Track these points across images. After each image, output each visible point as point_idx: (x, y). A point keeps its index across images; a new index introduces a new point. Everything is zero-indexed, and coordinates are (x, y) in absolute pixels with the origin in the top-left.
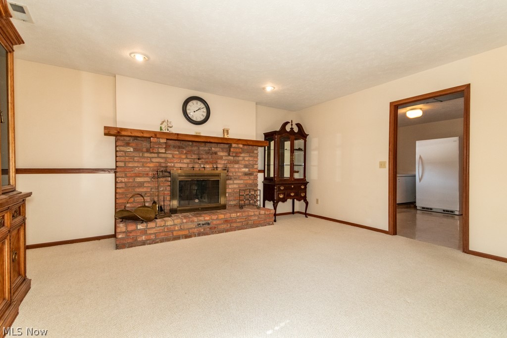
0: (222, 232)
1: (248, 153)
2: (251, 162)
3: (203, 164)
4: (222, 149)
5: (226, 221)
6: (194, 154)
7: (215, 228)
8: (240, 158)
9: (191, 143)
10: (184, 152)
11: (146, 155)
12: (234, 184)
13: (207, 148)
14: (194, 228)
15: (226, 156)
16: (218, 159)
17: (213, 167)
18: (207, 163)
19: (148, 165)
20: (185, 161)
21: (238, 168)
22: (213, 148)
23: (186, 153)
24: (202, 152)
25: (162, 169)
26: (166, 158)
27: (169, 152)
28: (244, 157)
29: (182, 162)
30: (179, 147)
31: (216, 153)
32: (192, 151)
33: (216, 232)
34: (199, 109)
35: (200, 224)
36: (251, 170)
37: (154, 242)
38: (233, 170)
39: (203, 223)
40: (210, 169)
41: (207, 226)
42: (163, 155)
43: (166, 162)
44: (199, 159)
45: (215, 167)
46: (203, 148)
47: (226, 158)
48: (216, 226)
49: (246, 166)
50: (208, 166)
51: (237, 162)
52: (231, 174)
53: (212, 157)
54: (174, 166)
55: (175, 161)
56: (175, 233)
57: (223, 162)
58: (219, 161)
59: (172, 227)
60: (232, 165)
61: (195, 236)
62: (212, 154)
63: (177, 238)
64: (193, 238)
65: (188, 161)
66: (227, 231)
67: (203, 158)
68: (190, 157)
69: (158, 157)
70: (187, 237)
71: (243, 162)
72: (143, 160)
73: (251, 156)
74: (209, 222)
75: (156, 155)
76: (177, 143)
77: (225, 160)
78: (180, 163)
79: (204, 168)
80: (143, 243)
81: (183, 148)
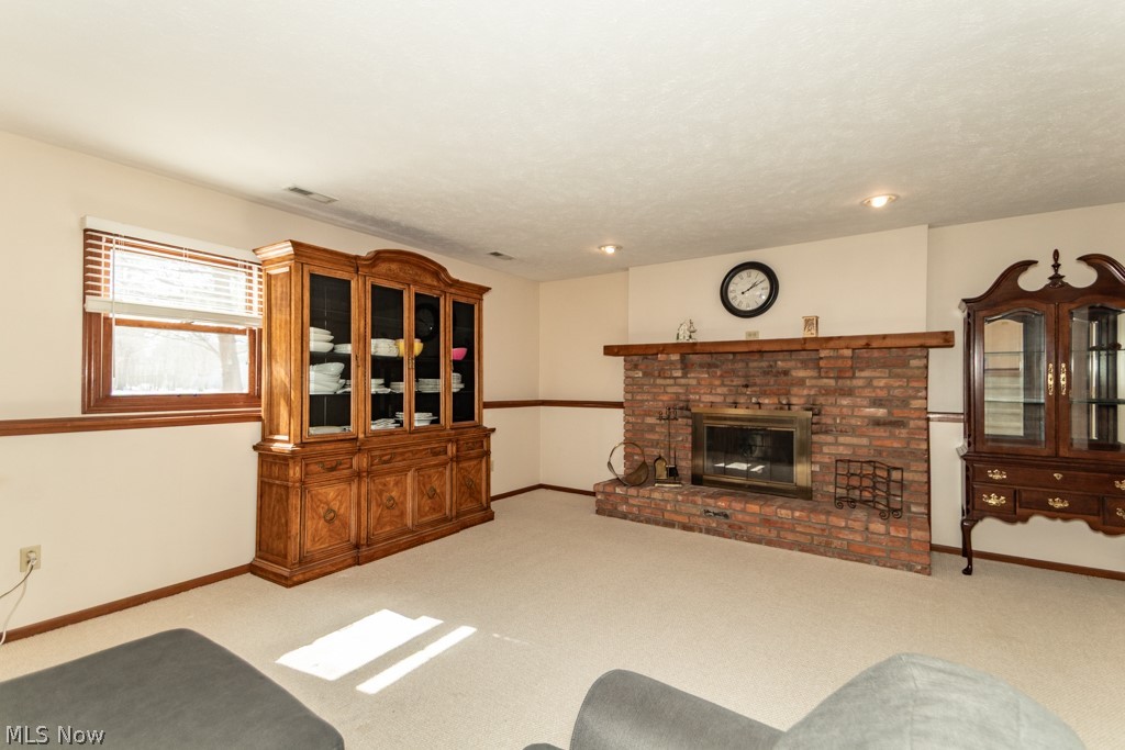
0: (759, 542)
1: (884, 366)
2: (897, 392)
3: (755, 396)
4: (803, 362)
5: (767, 522)
6: (739, 376)
7: (741, 528)
8: (860, 383)
9: (731, 356)
10: (719, 373)
11: (659, 381)
12: (836, 444)
13: (764, 364)
14: (699, 516)
15: (815, 378)
16: (792, 385)
17: (780, 403)
18: (764, 394)
19: (661, 398)
20: (719, 390)
21: (853, 407)
22: (779, 363)
23: (721, 376)
24: (752, 373)
25: (681, 405)
26: (687, 386)
27: (693, 375)
28: (870, 380)
29: (713, 391)
30: (710, 366)
31: (786, 373)
32: (733, 371)
33: (742, 536)
34: (754, 285)
35: (708, 512)
36: (898, 414)
37: (636, 519)
38: (836, 411)
39: (716, 511)
40: (773, 407)
41: (722, 519)
42: (683, 381)
43: (687, 392)
44: (747, 386)
45: (784, 402)
46: (757, 364)
47: (814, 382)
48: (743, 525)
49: (877, 403)
50: (767, 401)
51: (849, 393)
52: (829, 421)
53: (776, 381)
54: (699, 400)
55: (702, 391)
56: (667, 516)
57: (805, 392)
58: (795, 390)
59: (662, 503)
60: (831, 400)
61: (701, 531)
62: (778, 374)
63: (670, 524)
64: (696, 534)
65: (724, 390)
66: (770, 543)
67: (755, 385)
68: (729, 383)
69: (676, 384)
70: (686, 527)
71: (867, 392)
72: (655, 390)
73: (898, 376)
74: (728, 512)
75: (671, 381)
76: (706, 358)
77: (812, 387)
78: (711, 393)
79: (759, 404)
80: (624, 516)
81: (716, 366)
